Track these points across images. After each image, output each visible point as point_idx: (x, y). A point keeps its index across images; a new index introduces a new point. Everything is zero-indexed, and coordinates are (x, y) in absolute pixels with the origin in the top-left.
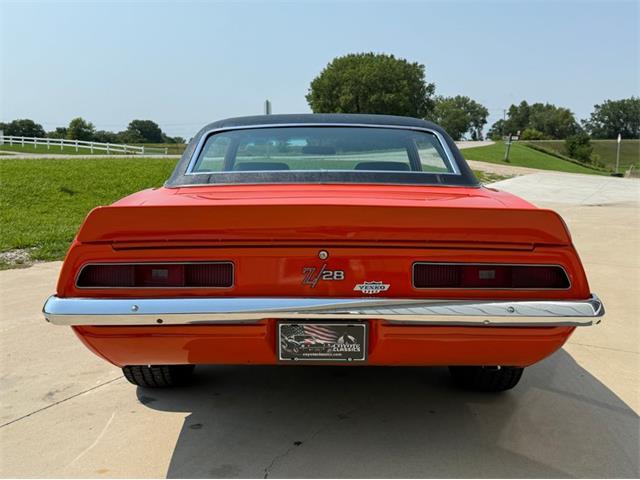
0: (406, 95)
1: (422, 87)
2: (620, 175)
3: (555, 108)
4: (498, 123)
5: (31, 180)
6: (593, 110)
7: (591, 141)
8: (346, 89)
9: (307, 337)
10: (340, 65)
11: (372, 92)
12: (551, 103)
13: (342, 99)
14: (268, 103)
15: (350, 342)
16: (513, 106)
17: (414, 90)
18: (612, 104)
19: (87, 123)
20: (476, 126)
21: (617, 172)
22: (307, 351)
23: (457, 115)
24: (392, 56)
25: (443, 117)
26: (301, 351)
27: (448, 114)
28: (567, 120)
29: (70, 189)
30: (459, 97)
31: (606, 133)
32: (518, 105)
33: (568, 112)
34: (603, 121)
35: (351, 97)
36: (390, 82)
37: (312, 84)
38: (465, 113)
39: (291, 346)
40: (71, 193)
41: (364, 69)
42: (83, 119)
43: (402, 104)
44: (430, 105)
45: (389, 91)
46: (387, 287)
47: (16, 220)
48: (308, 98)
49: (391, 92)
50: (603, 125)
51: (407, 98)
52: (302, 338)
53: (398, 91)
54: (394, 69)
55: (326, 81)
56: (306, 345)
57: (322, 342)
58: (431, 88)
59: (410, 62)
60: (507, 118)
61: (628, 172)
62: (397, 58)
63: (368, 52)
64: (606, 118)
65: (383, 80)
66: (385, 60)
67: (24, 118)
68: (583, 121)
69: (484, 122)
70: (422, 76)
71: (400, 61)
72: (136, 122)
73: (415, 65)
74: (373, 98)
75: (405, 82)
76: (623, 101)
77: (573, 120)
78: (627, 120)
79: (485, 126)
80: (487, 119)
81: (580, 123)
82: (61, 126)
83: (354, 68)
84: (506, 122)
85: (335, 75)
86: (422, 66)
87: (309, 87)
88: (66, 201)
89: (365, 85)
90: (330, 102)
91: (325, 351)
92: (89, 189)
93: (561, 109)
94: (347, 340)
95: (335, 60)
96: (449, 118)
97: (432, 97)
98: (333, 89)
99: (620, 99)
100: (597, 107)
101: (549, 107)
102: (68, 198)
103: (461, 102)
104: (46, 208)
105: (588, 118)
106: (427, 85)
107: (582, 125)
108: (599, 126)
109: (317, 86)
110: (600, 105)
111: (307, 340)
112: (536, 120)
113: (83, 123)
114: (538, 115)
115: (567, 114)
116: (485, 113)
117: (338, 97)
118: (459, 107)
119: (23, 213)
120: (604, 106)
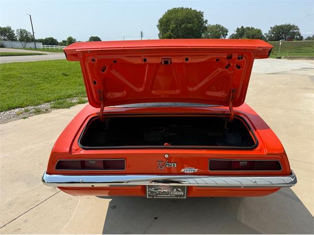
0: (196, 24)
1: (203, 21)
2: (280, 58)
3: (254, 29)
4: (232, 35)
5: (51, 70)
8: (172, 22)
9: (160, 189)
10: (170, 12)
11: (183, 23)
12: (253, 27)
13: (171, 27)
14: (142, 32)
15: (179, 191)
16: (238, 28)
17: (200, 22)
18: (277, 27)
19: (74, 39)
20: (224, 36)
21: (279, 57)
22: (159, 194)
23: (216, 32)
24: (191, 9)
25: (211, 33)
26: (157, 194)
27: (212, 32)
28: (259, 34)
29: (65, 73)
30: (217, 25)
31: (274, 39)
32: (240, 27)
33: (259, 30)
35: (175, 26)
36: (190, 19)
37: (159, 21)
38: (219, 31)
39: (152, 192)
40: (66, 75)
41: (179, 14)
42: (72, 37)
43: (194, 28)
44: (206, 28)
45: (189, 23)
46: (196, 170)
47: (45, 89)
48: (158, 26)
49: (190, 24)
50: (273, 35)
51: (197, 26)
52: (157, 189)
53: (193, 23)
54: (192, 14)
55: (164, 20)
56: (159, 192)
57: (166, 191)
58: (206, 21)
59: (198, 11)
60: (236, 33)
61: (283, 57)
62: (193, 9)
63: (181, 7)
64: (275, 33)
65: (187, 18)
66: (188, 10)
67: (50, 37)
68: (265, 34)
69: (227, 35)
70: (203, 16)
71: (194, 10)
72: (92, 37)
73: (200, 12)
74: (183, 26)
75: (196, 19)
77: (261, 33)
78: (283, 33)
79: (227, 36)
80: (228, 33)
81: (264, 35)
82: (64, 40)
83: (175, 14)
84: (235, 35)
85: (168, 17)
86: (202, 12)
87: (158, 21)
88: (65, 79)
89: (180, 20)
90: (166, 28)
91: (168, 194)
92: (73, 73)
93: (257, 29)
94: (177, 190)
95: (168, 11)
96: (213, 33)
97: (206, 25)
98: (168, 22)
99: (281, 25)
100: (271, 28)
101: (252, 28)
102: (65, 78)
103: (218, 26)
104: (57, 83)
105: (267, 32)
106: (204, 20)
107: (265, 36)
109: (161, 21)
111: (159, 190)
112: (247, 34)
113: (72, 38)
114: (248, 32)
115: (259, 31)
116: (227, 31)
117: (169, 26)
118: (217, 29)
119: (48, 85)
120: (274, 28)
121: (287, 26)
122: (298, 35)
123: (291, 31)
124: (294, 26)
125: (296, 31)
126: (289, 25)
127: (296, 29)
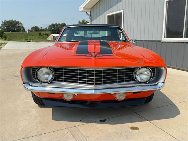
6: (2, 23)
7: (4, 32)
18: (7, 22)
21: (29, 41)
31: (7, 30)
34: (5, 27)
50: (5, 28)
61: (31, 41)
64: (6, 26)
76: (10, 21)
78: (12, 26)
100: (2, 22)
108: (4, 28)
110: (3, 22)
120: (5, 22)
121: (14, 21)
122: (22, 28)
123: (17, 25)
124: (18, 22)
125: (20, 25)
126: (15, 21)
127: (20, 24)
